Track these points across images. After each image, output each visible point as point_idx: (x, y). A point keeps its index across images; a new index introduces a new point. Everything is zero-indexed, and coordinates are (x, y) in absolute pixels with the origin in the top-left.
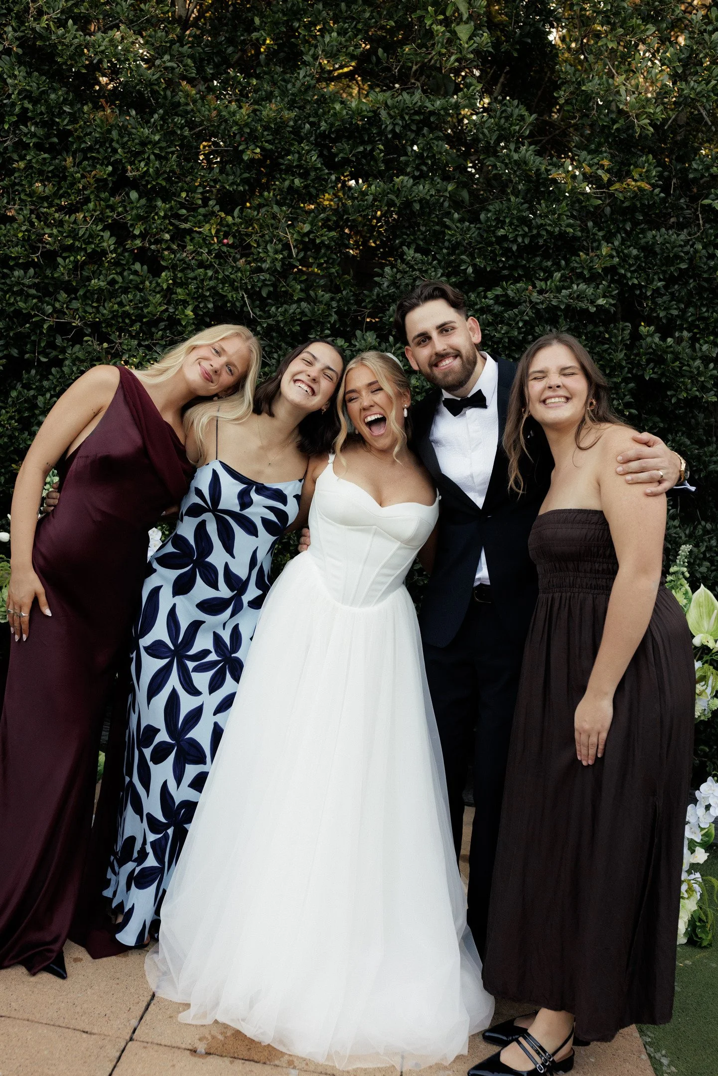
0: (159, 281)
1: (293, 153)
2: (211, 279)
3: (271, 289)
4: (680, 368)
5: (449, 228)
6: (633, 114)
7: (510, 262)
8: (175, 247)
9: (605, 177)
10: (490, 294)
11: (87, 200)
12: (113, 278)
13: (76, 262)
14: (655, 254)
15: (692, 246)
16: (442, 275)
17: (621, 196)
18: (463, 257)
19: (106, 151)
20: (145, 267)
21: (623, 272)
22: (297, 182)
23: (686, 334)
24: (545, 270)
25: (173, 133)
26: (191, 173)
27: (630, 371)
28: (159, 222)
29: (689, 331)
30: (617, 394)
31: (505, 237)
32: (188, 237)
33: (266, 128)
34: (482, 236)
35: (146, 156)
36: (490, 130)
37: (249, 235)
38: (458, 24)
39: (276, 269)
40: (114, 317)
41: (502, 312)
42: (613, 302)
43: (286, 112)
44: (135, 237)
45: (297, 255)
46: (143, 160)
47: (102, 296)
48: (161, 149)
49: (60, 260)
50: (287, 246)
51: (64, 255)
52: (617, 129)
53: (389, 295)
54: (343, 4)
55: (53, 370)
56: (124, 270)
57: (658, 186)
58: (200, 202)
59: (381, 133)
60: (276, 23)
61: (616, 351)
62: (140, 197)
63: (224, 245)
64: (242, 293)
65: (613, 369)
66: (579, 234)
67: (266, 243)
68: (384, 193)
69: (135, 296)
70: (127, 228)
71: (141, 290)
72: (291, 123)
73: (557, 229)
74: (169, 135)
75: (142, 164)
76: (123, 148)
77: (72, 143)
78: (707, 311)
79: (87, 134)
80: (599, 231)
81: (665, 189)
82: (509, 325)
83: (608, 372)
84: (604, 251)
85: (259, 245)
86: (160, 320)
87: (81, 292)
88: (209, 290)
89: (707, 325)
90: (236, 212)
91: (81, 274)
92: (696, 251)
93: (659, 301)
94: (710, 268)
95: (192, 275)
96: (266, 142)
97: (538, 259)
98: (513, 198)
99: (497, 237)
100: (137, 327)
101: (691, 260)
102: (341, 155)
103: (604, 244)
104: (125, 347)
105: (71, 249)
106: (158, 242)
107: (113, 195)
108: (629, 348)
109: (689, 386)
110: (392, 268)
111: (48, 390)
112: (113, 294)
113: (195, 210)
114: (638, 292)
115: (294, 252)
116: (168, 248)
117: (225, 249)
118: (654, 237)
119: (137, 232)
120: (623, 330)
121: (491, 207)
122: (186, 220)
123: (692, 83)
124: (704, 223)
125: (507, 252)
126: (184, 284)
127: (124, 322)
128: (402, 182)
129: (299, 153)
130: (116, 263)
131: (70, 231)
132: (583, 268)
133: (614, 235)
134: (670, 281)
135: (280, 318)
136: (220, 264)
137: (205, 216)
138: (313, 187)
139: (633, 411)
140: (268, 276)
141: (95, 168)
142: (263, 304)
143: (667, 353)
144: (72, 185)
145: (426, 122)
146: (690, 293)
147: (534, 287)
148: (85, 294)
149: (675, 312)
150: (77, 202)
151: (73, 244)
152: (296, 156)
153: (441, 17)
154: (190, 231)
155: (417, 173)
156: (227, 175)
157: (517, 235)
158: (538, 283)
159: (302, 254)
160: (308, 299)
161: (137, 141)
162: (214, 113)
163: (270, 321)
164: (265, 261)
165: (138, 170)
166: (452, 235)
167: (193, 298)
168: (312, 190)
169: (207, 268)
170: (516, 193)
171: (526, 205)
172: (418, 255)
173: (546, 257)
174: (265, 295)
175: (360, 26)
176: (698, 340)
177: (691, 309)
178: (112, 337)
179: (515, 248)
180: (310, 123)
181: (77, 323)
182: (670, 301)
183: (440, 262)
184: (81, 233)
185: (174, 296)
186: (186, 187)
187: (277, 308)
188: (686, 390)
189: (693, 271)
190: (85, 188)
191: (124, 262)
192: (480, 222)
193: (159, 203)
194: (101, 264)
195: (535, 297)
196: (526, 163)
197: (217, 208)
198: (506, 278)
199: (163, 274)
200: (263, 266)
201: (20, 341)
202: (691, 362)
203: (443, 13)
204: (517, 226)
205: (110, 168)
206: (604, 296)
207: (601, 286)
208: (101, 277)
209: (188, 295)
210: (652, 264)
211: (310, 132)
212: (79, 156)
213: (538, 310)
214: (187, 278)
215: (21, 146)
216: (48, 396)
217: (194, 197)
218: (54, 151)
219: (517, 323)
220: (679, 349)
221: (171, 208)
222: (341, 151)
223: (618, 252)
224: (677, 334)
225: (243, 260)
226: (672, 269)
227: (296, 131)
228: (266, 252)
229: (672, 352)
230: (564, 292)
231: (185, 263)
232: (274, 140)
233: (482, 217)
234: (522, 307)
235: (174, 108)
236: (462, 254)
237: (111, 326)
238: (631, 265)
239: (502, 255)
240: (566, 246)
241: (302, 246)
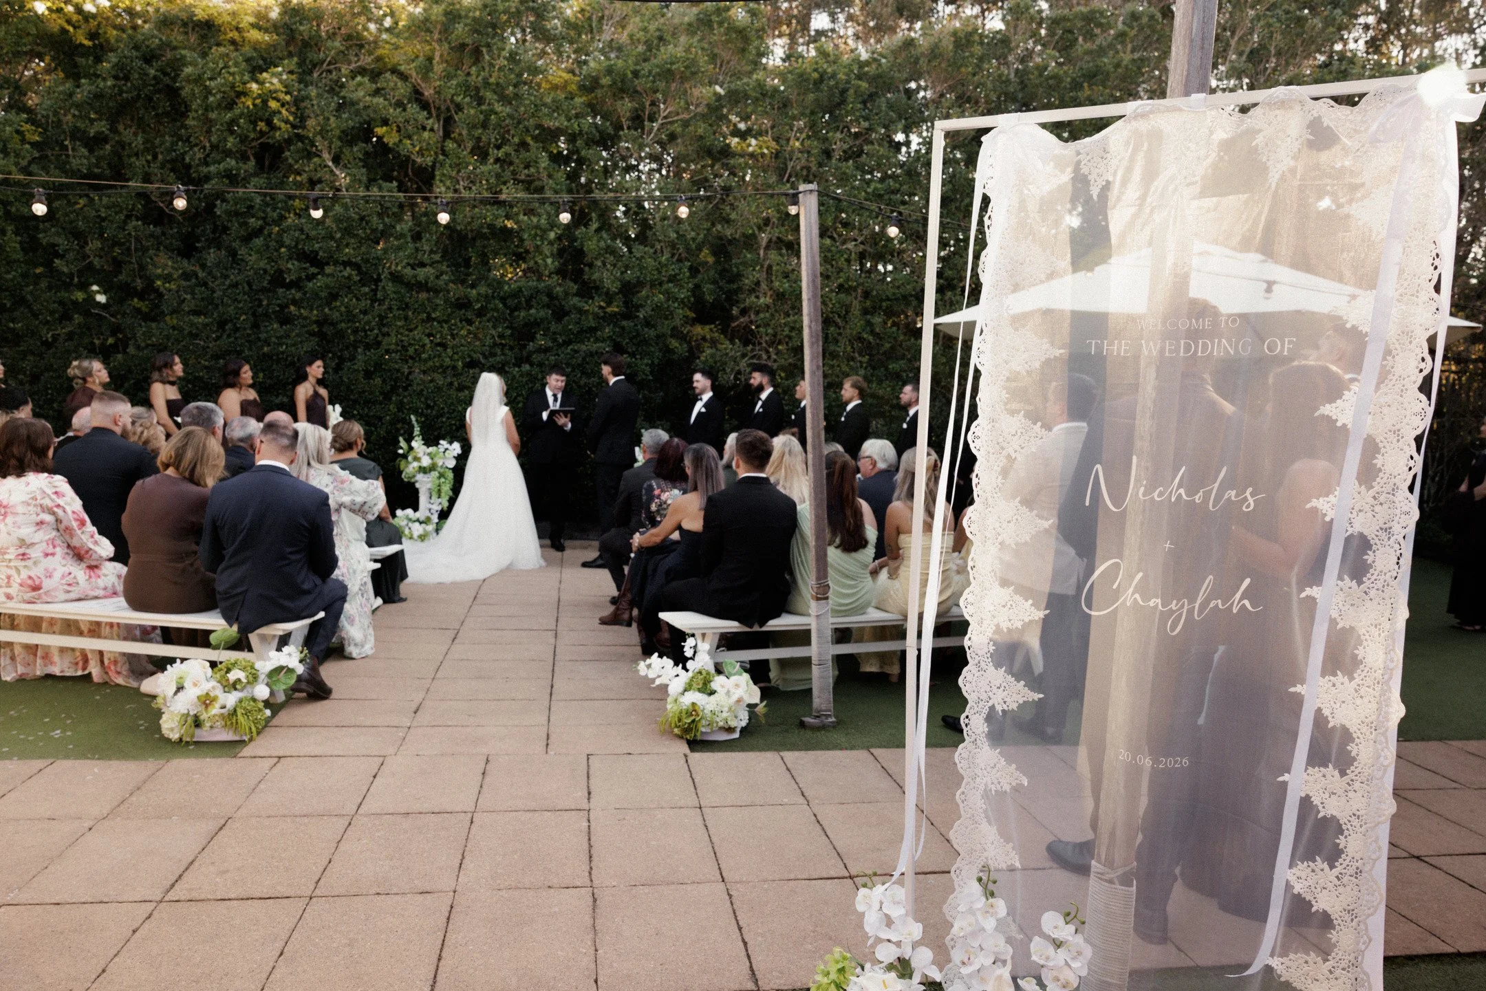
6: (609, 285)
9: (603, 307)
11: (418, 326)
13: (415, 349)
15: (637, 327)
28: (445, 332)
47: (426, 361)
58: (459, 323)
62: (438, 324)
66: (597, 326)
75: (437, 312)
81: (627, 307)
134: (631, 339)
142: (485, 357)
150: (414, 327)
160: (503, 354)
165: (436, 314)
193: (445, 325)
197: (466, 325)
201: (396, 380)
215: (390, 309)
217: (457, 322)
218: (404, 310)
221: (449, 327)
222: (510, 302)
225: (477, 343)
226: (631, 335)
240: (593, 330)
241: (499, 336)
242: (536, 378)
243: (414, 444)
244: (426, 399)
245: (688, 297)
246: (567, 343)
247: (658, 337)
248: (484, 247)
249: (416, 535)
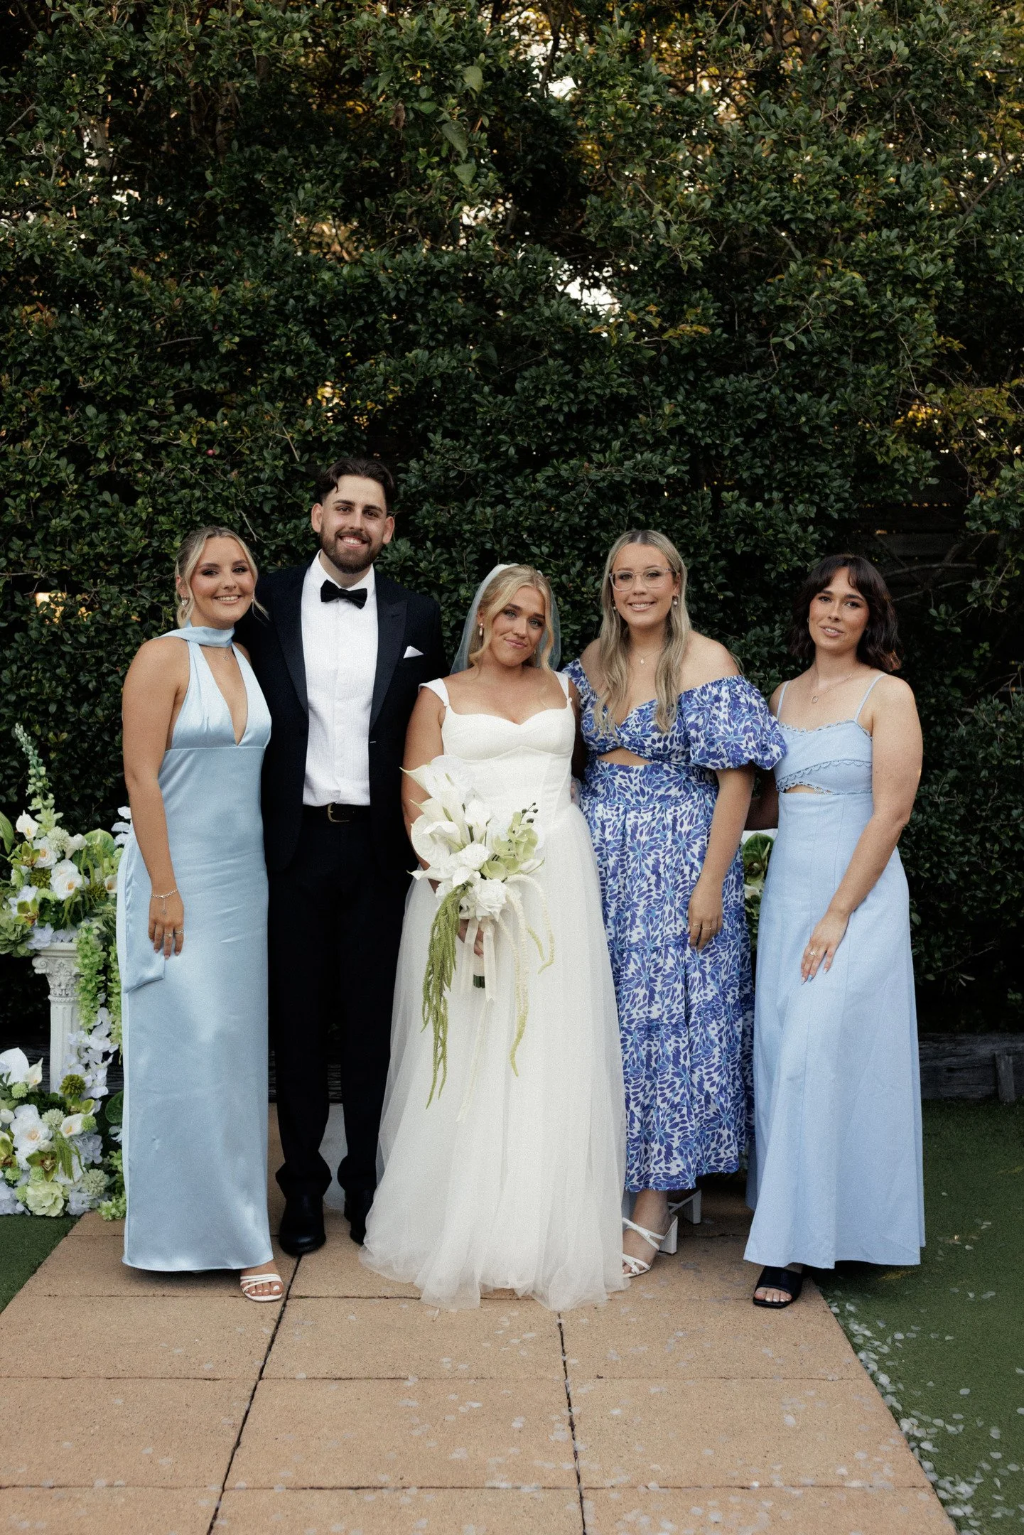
0: (136, 510)
1: (279, 337)
2: (198, 500)
3: (275, 503)
4: (775, 536)
5: (481, 405)
6: (677, 247)
7: (559, 436)
8: (150, 467)
9: (656, 323)
10: (539, 476)
11: (33, 424)
12: (78, 515)
13: (28, 501)
14: (727, 406)
15: (768, 391)
16: (480, 460)
17: (676, 344)
18: (502, 437)
19: (49, 362)
20: (116, 496)
21: (692, 431)
22: (289, 371)
23: (776, 495)
24: (600, 440)
25: (129, 329)
26: (156, 375)
27: (718, 546)
28: (126, 439)
29: (779, 489)
30: (707, 575)
31: (547, 408)
32: (164, 453)
33: (243, 311)
34: (520, 409)
35: (100, 362)
36: (512, 284)
37: (238, 441)
38: (457, 163)
39: (277, 478)
40: (86, 562)
41: (557, 497)
42: (684, 468)
43: (264, 290)
44: (99, 461)
45: (301, 458)
46: (97, 366)
47: (66, 539)
48: (117, 351)
49: (8, 500)
50: (287, 449)
51: (13, 493)
52: (662, 266)
53: (418, 492)
54: (313, 147)
55: (17, 636)
56: (90, 502)
57: (719, 325)
58: (173, 409)
59: (384, 301)
60: (234, 178)
61: (697, 525)
62: (100, 412)
63: (209, 456)
64: (239, 512)
65: (697, 547)
66: (634, 393)
67: (261, 450)
68: (397, 371)
69: (107, 532)
70: (88, 452)
71: (114, 525)
72: (273, 302)
73: (608, 391)
74: (124, 333)
75: (97, 372)
76: (70, 356)
77: (6, 357)
78: (797, 465)
79: (22, 344)
80: (658, 385)
81: (728, 327)
82: (568, 511)
83: (692, 550)
84: (667, 409)
85: (252, 452)
86: (143, 557)
87: (39, 537)
88: (198, 514)
89: (800, 482)
90: (219, 416)
91: (36, 514)
92: (774, 398)
93: (740, 459)
94: (792, 414)
95: (175, 498)
96: (246, 327)
97: (591, 428)
98: (551, 362)
99: (538, 409)
100: (115, 570)
101: (770, 406)
102: (338, 333)
103: (667, 401)
104: (104, 596)
105: (21, 485)
106: (127, 463)
107: (64, 413)
108: (713, 519)
109: (789, 556)
110: (418, 461)
111: (13, 661)
112: (80, 534)
113: (169, 417)
114: (713, 453)
115: (297, 454)
116: (143, 470)
117: (211, 461)
118: (723, 386)
119: (101, 455)
120: (703, 499)
121: (526, 374)
122: (158, 432)
123: (739, 205)
124: (779, 361)
125: (552, 425)
126: (167, 511)
127: (98, 565)
128: (416, 357)
129: (285, 335)
130: (80, 495)
131: (17, 464)
132: (644, 432)
133: (677, 389)
134: (749, 436)
135: (291, 537)
136: (207, 481)
137: (179, 424)
138: (309, 374)
139: (729, 594)
140: (269, 489)
141: (38, 383)
142: (267, 522)
143: (757, 520)
144: (11, 408)
145: (434, 283)
146: (773, 446)
147: (590, 461)
148: (44, 539)
149: (760, 471)
150: (22, 427)
151: (23, 480)
152: (284, 339)
153: (436, 159)
154: (165, 445)
155: (432, 344)
156: (202, 371)
157: (562, 404)
158: (595, 457)
159: (306, 457)
161: (86, 345)
162: (177, 302)
163: (279, 541)
164: (262, 470)
165: (92, 380)
166: (485, 413)
167: (180, 526)
168: (308, 378)
169: (192, 487)
170: (554, 354)
171: (568, 367)
172: (447, 441)
173: (600, 423)
174: (268, 511)
175: (337, 171)
176: (792, 499)
177: (778, 466)
178: (85, 586)
179: (561, 419)
180: (294, 298)
181: (39, 574)
182: (753, 458)
183: (474, 446)
184: (31, 465)
185: (156, 526)
186: (153, 392)
187: (285, 525)
188: (787, 561)
189: (774, 420)
190: (29, 410)
191: (88, 493)
192: (516, 394)
193: (123, 416)
194: (59, 499)
195: (594, 474)
196: (560, 319)
197: (194, 413)
198: (557, 455)
199: (139, 501)
200: (262, 476)
202: (787, 528)
203: (438, 153)
204: (560, 393)
205: (57, 382)
206: (675, 463)
207: (669, 452)
208: (64, 515)
209: (174, 523)
210: (724, 416)
211: (295, 307)
212: (16, 371)
213: (598, 488)
214: (169, 503)
216: (15, 668)
217: (164, 404)
219: (577, 508)
220: (770, 513)
221: (138, 421)
222: (338, 327)
223: (683, 409)
224: (766, 496)
225: (235, 472)
226: (749, 421)
227: (279, 310)
228: (264, 459)
229: (764, 519)
230: (628, 464)
231: (164, 484)
232: (254, 324)
233: (518, 386)
234: (580, 488)
235: (127, 298)
236: (499, 432)
237: (81, 572)
238: (700, 423)
239: (547, 429)
240: (622, 409)
241: (305, 446)
242: (433, 585)
243: (25, 823)
244: (76, 666)
245: (945, 276)
246: (530, 462)
247: (838, 419)
248: (255, 164)
249: (26, 1149)
